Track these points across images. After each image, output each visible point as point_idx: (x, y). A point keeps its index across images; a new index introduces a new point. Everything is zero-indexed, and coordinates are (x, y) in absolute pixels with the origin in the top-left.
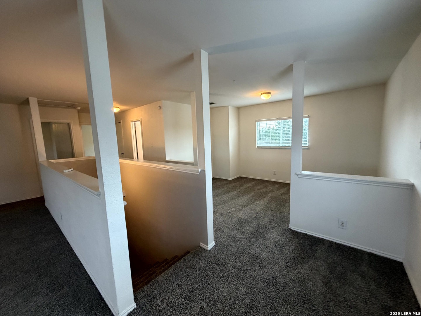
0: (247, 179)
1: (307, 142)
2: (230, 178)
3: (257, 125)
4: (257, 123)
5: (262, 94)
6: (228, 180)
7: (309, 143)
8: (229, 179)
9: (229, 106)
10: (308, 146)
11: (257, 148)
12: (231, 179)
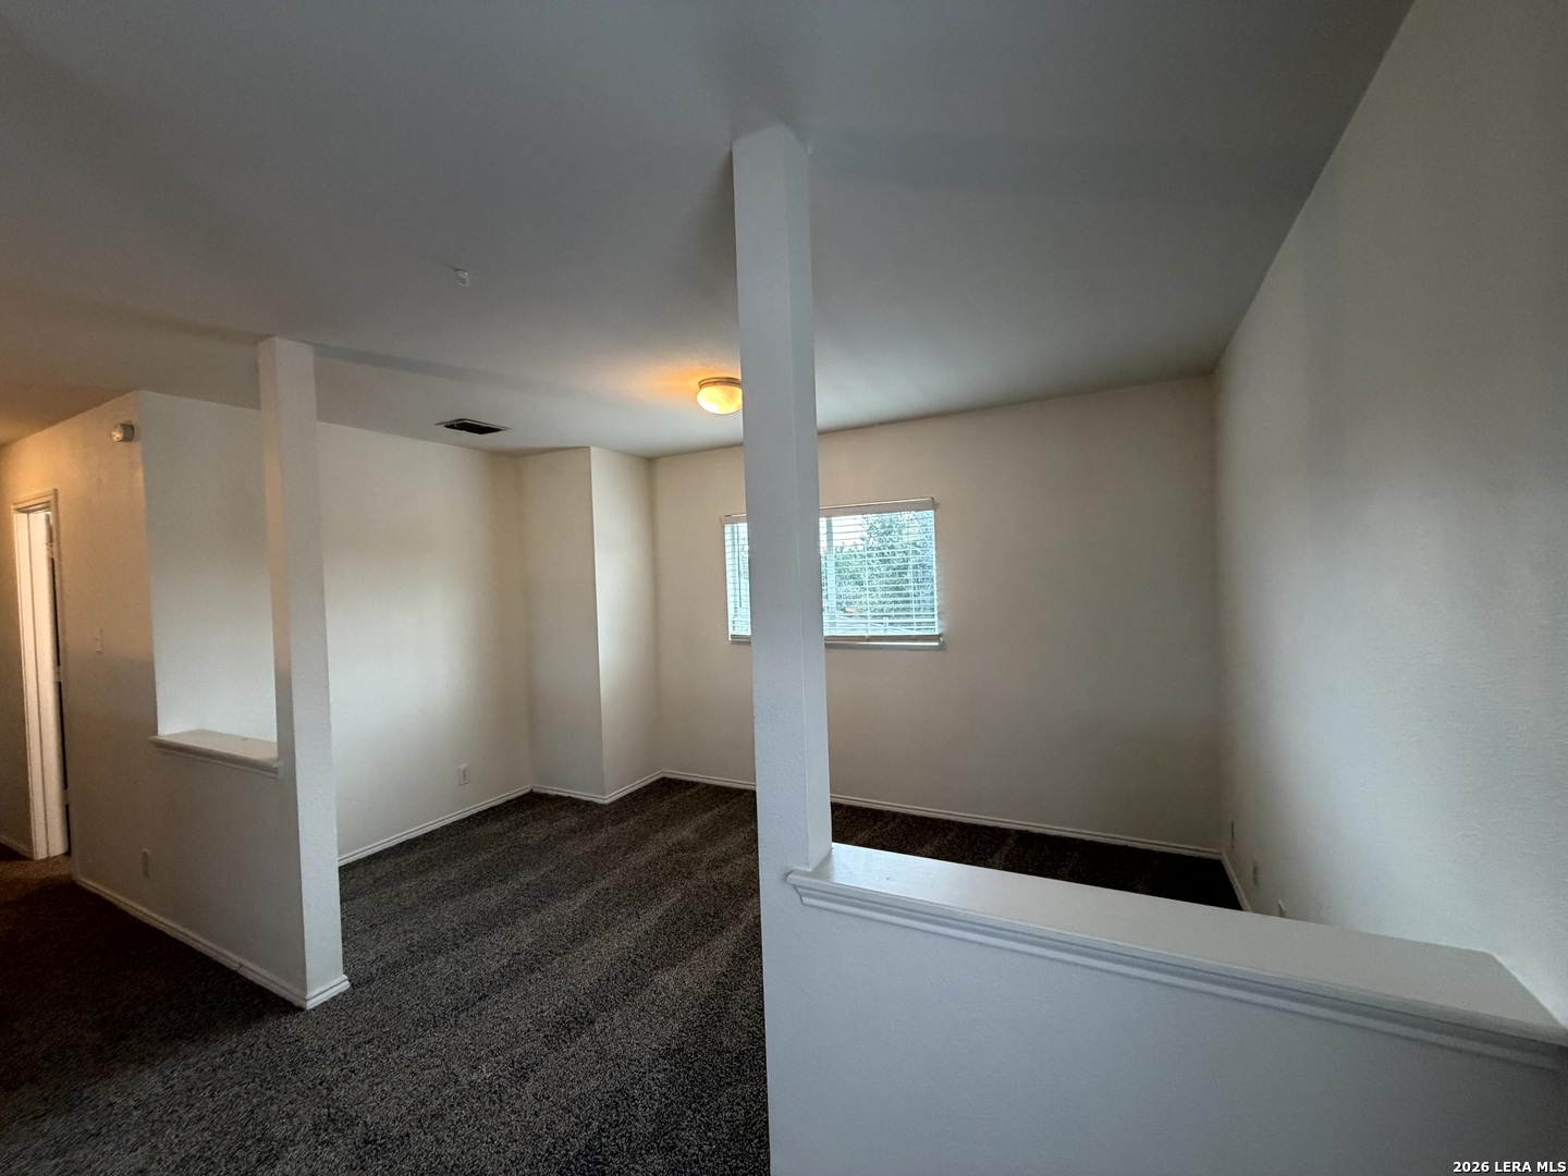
0: (693, 790)
1: (936, 619)
2: (604, 794)
3: (728, 537)
4: (728, 529)
5: (702, 385)
6: (597, 805)
7: (942, 623)
8: (602, 802)
9: (592, 448)
10: (939, 636)
11: (733, 643)
12: (608, 798)
